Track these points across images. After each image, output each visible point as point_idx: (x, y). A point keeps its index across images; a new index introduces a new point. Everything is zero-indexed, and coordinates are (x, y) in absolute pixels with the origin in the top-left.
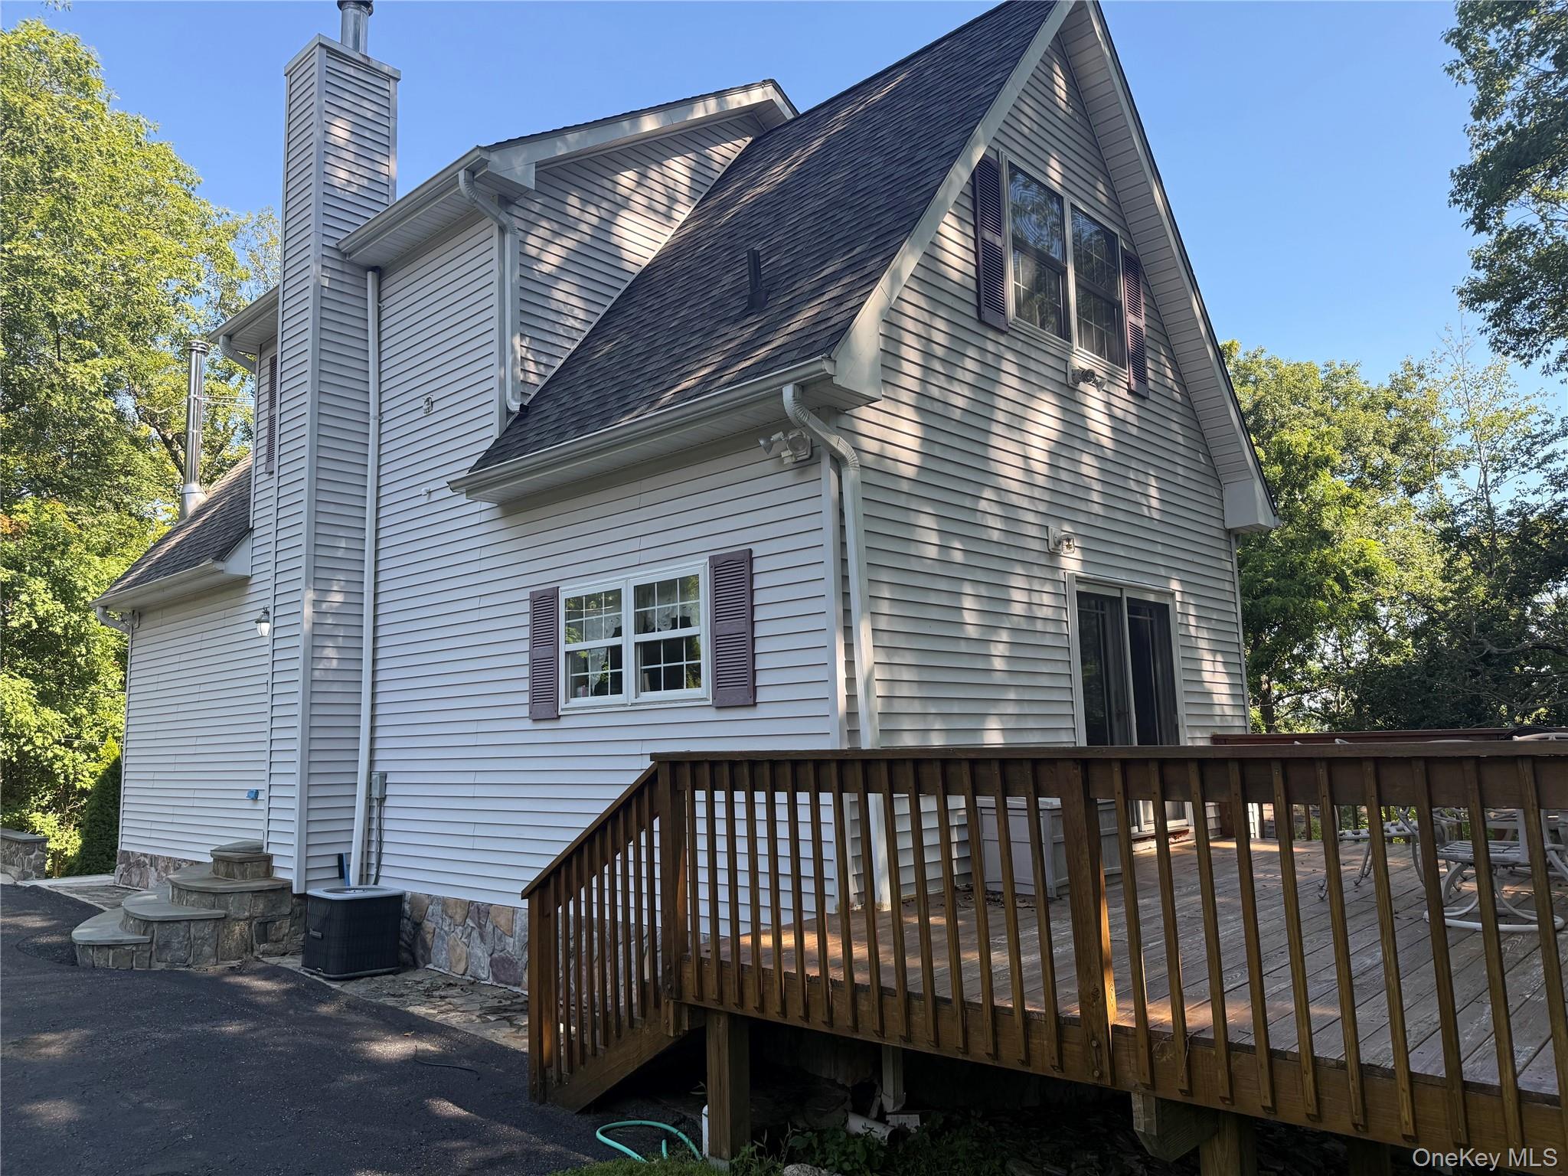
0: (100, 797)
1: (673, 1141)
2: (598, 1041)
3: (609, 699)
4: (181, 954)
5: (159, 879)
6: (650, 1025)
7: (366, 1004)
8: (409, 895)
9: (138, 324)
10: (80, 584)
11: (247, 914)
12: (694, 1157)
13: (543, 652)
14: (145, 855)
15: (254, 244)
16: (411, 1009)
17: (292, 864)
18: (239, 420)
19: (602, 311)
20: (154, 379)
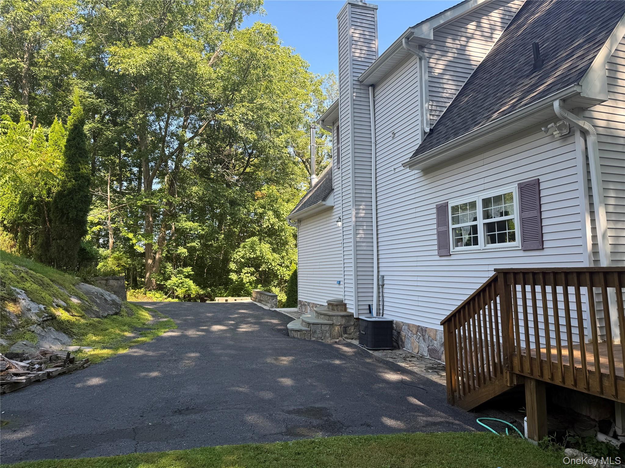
0: (291, 282)
1: (510, 429)
2: (476, 384)
3: (473, 247)
4: (320, 335)
5: (311, 310)
6: (499, 381)
7: (383, 360)
8: (395, 321)
9: (293, 121)
10: (282, 212)
11: (339, 323)
12: (521, 437)
13: (443, 229)
14: (306, 302)
15: (327, 86)
16: (399, 363)
17: (353, 307)
18: (326, 151)
19: (463, 84)
20: (299, 140)
